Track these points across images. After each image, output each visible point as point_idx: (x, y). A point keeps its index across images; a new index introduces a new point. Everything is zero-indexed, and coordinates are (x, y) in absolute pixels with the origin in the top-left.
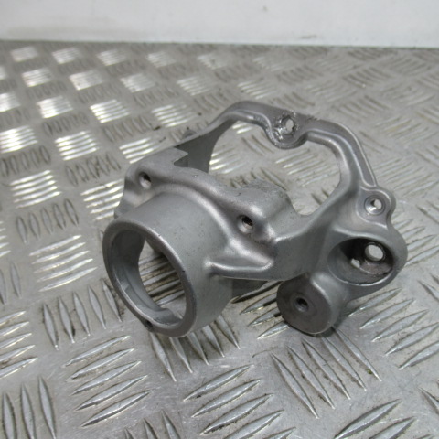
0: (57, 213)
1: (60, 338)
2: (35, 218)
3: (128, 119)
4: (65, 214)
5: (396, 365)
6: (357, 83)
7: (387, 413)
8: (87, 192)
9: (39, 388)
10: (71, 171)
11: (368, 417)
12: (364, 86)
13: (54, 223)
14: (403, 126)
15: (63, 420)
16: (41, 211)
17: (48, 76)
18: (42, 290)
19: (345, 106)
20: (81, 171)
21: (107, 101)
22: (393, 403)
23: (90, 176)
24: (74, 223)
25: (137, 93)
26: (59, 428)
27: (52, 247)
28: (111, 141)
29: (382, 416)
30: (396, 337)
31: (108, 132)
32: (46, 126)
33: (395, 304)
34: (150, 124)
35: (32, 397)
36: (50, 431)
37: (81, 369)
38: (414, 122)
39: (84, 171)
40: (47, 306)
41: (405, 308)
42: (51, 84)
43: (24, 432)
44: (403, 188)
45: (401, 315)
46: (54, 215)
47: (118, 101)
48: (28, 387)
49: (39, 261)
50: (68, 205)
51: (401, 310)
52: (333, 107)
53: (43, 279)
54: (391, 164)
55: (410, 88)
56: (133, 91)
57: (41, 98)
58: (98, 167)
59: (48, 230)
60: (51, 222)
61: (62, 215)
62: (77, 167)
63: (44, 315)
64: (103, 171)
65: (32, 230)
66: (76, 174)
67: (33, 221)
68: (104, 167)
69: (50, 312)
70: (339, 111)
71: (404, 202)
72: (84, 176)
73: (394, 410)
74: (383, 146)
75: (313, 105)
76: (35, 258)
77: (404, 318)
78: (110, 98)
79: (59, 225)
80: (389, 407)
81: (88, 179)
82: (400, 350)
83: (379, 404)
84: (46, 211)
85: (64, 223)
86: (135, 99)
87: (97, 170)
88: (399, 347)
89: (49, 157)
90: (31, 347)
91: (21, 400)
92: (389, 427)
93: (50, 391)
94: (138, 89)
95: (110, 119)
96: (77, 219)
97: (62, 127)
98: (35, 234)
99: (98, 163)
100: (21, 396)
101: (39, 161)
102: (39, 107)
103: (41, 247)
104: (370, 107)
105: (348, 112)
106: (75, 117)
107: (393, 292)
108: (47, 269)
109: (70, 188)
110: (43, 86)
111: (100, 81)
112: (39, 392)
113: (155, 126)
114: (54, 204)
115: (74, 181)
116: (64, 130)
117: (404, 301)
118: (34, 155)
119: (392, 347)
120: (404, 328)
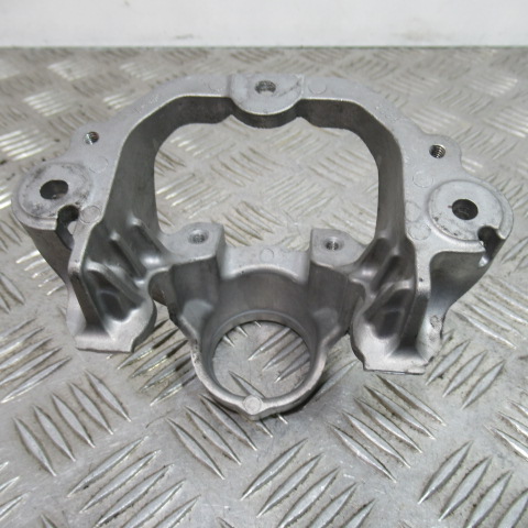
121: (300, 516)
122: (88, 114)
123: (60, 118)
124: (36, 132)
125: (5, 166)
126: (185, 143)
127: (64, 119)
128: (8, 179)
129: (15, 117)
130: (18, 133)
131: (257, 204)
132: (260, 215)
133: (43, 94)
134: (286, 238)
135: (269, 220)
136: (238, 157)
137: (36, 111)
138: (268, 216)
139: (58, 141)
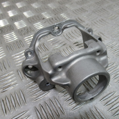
0: (18, 44)
1: (24, 79)
2: (12, 45)
3: (35, 16)
4: (20, 44)
5: (115, 82)
6: (100, 4)
7: (113, 94)
8: (26, 38)
9: (20, 92)
10: (20, 32)
11: (108, 96)
12: (102, 5)
13: (17, 47)
14: (113, 17)
15: (27, 100)
16: (13, 44)
17: (9, 4)
18: (17, 66)
19: (96, 11)
20: (23, 32)
21: (28, 11)
22: (114, 92)
23: (26, 33)
24: (23, 47)
25: (36, 8)
26: (26, 102)
27: (18, 54)
28: (31, 23)
29: (112, 95)
30: (114, 75)
31: (29, 20)
32: (11, 19)
33: (114, 66)
34: (41, 18)
35: (18, 94)
36: (24, 103)
37: (30, 86)
38: (116, 16)
39: (24, 32)
40: (19, 70)
41: (116, 67)
42: (10, 6)
43: (17, 103)
44: (114, 35)
45: (115, 69)
46: (17, 45)
47: (31, 11)
48: (17, 92)
49: (15, 58)
50: (21, 42)
51: (115, 68)
52: (93, 12)
53: (17, 63)
54: (110, 28)
55: (114, 6)
56: (35, 8)
57: (8, 10)
58: (28, 31)
59: (16, 49)
60: (16, 46)
61: (19, 44)
62: (22, 31)
63: (18, 72)
64: (29, 32)
65: (11, 49)
66: (22, 32)
67: (11, 47)
68: (29, 31)
69: (20, 72)
70: (95, 13)
71: (115, 39)
72: (24, 33)
73: (115, 94)
74: (108, 23)
75: (87, 11)
76: (13, 57)
77: (116, 70)
78: (29, 10)
79: (19, 47)
80: (113, 93)
81: (25, 34)
82: (116, 78)
83: (111, 92)
84: (14, 44)
85: (20, 47)
86: (36, 10)
87: (27, 31)
88: (115, 77)
89: (13, 28)
90: (16, 81)
91: (15, 95)
92: (114, 98)
93: (23, 92)
94: (36, 7)
95: (29, 17)
96: (24, 46)
97: (16, 19)
98: (12, 50)
99: (27, 29)
100: (15, 94)
101: (10, 29)
102: (8, 13)
103: (15, 54)
104: (104, 11)
105: (97, 13)
106: (19, 16)
107: (113, 63)
108: (17, 60)
109: (20, 37)
110: (8, 7)
111: (25, 5)
112: (20, 93)
113: (43, 18)
114: (16, 42)
115: (21, 35)
116: (16, 20)
117: (116, 66)
118: (9, 27)
119: (113, 78)
120: (116, 72)
121: (115, 109)
122: (62, 9)
123: (56, 10)
124: (50, 12)
125: (44, 20)
126: (85, 17)
127: (57, 10)
128: (45, 23)
129: (46, 9)
130: (46, 13)
131: (103, 33)
132: (104, 35)
133: (51, 4)
134: (111, 42)
135: (107, 37)
136: (98, 21)
137: (50, 8)
138: (106, 36)
139: (55, 14)
